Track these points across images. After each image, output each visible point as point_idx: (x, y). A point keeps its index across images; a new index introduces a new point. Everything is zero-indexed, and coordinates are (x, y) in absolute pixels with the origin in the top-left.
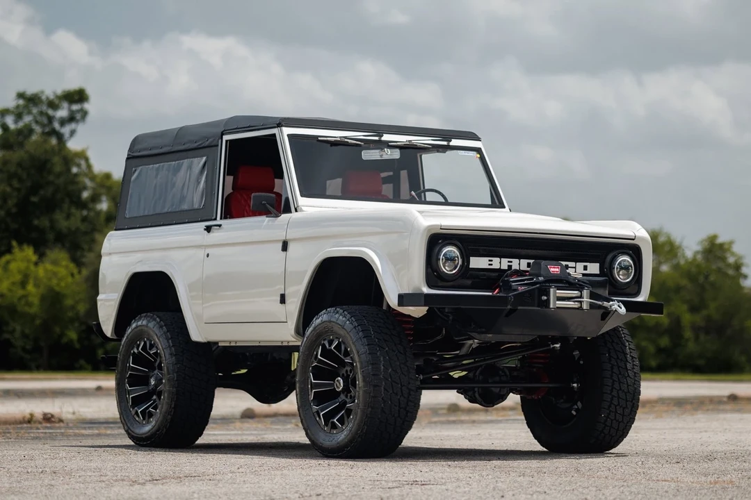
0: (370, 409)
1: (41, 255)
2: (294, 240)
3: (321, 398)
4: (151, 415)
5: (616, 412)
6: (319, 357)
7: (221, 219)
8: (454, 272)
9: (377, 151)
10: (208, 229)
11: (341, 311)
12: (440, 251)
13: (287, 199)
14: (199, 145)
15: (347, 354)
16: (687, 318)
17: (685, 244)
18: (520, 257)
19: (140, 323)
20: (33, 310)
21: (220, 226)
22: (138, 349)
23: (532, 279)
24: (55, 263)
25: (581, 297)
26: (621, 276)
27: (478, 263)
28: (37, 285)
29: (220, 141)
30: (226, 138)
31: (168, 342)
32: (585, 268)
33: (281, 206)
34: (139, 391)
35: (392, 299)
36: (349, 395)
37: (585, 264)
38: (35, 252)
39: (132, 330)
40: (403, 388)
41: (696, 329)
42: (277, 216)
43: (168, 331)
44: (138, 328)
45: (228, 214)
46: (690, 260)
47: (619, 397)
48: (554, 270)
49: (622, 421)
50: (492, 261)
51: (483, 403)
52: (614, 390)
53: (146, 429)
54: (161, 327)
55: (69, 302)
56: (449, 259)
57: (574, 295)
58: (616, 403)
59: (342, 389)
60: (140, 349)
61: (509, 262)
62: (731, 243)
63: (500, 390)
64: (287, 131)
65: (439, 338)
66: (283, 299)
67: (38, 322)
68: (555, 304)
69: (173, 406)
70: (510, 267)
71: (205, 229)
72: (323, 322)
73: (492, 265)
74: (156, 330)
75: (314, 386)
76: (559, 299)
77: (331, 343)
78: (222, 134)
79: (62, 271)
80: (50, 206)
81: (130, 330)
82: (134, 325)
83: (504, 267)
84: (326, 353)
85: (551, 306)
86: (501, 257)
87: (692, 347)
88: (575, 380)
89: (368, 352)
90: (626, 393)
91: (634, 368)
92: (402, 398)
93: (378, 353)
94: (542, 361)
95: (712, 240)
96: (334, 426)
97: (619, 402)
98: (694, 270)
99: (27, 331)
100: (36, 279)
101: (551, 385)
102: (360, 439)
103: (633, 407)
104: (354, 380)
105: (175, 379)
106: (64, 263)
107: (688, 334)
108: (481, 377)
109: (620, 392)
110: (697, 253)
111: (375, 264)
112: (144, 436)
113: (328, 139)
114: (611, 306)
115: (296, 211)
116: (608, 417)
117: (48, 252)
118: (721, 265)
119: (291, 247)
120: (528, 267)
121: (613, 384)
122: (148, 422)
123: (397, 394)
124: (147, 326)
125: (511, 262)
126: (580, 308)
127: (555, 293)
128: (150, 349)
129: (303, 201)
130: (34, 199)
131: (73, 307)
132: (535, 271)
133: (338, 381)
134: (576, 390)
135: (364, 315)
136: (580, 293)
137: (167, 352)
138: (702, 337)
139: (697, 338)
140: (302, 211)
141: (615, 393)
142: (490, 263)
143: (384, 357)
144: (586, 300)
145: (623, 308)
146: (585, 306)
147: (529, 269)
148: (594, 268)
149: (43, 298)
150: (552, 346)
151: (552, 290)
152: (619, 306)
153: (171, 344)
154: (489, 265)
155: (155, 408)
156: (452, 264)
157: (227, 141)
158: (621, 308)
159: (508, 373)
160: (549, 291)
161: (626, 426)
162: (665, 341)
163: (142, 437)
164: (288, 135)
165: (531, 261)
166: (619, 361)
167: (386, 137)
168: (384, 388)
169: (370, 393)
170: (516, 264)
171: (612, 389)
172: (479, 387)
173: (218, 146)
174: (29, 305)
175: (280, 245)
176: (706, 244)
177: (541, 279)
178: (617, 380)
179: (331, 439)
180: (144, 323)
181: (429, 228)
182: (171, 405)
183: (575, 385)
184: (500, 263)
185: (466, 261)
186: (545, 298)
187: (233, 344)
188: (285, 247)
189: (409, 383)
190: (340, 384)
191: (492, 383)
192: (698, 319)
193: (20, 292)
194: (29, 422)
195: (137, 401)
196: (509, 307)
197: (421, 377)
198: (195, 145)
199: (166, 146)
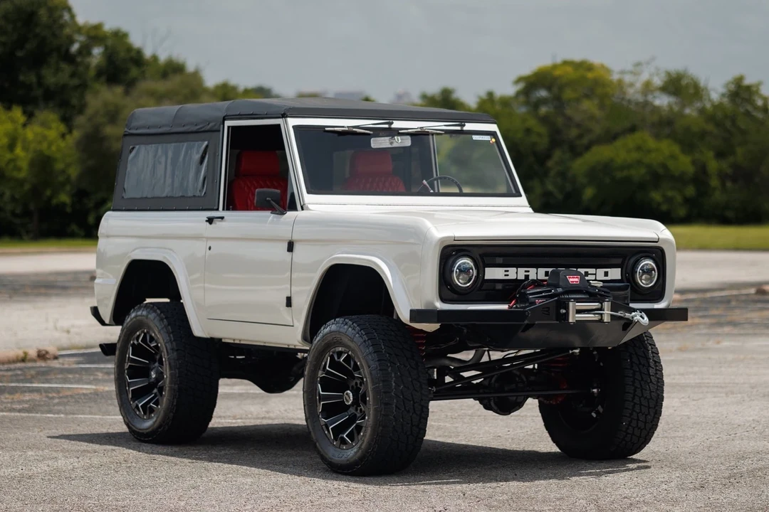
0: (381, 428)
1: (30, 116)
2: (301, 241)
3: (330, 411)
4: (152, 410)
5: (638, 420)
6: (327, 368)
7: (223, 209)
8: (468, 285)
9: (387, 138)
10: (210, 220)
11: (351, 323)
12: (454, 263)
13: (293, 195)
14: (201, 128)
15: (356, 368)
16: (713, 165)
17: (710, 86)
18: (537, 266)
19: (139, 313)
20: (22, 175)
21: (222, 218)
22: (138, 341)
23: (550, 291)
24: (45, 125)
25: (601, 309)
26: (643, 281)
27: (494, 273)
28: (25, 149)
29: (222, 126)
30: (228, 123)
31: (169, 336)
32: (606, 274)
33: (287, 203)
34: (139, 383)
35: (403, 313)
36: (359, 408)
37: (606, 270)
38: (24, 112)
39: (131, 320)
40: (416, 405)
41: (723, 177)
42: (283, 214)
43: (168, 325)
44: (138, 318)
45: (231, 205)
46: (716, 104)
47: (641, 405)
48: (574, 280)
49: (645, 428)
50: (508, 271)
51: (498, 411)
52: (636, 397)
53: (147, 424)
54: (162, 320)
55: (59, 166)
56: (464, 271)
57: (594, 308)
58: (638, 411)
59: (352, 403)
60: (140, 341)
61: (526, 271)
62: (759, 84)
63: (516, 399)
64: (293, 122)
65: (452, 343)
66: (289, 302)
67: (27, 187)
68: (574, 317)
69: (175, 404)
70: (527, 277)
71: (207, 221)
72: (331, 332)
73: (508, 275)
74: (157, 321)
75: (322, 398)
76: (577, 312)
77: (340, 354)
78: (224, 119)
79: (52, 134)
80: (38, 60)
81: (129, 319)
82: (133, 315)
83: (521, 277)
84: (334, 364)
85: (570, 321)
86: (517, 266)
87: (718, 197)
88: (595, 385)
89: (379, 368)
90: (648, 400)
91: (656, 373)
92: (414, 415)
93: (390, 369)
94: (561, 365)
95: (738, 81)
96: (343, 442)
97: (641, 410)
98: (719, 114)
99: (17, 196)
100: (25, 140)
101: (570, 392)
102: (370, 458)
103: (656, 413)
104: (364, 396)
105: (177, 375)
106: (54, 125)
107: (714, 182)
108: (496, 385)
109: (642, 399)
110: (723, 95)
111: (384, 274)
112: (145, 431)
113: (336, 129)
114: (633, 317)
115: (303, 209)
116: (629, 425)
117: (37, 113)
118: (749, 108)
119: (297, 247)
120: (546, 276)
121: (635, 391)
122: (150, 418)
123: (408, 412)
124: (147, 317)
125: (528, 271)
126: (601, 321)
127: (574, 306)
128: (151, 342)
129: (309, 199)
130: (20, 54)
131: (63, 172)
132: (553, 281)
133: (347, 394)
134: (596, 395)
135: (375, 327)
136: (600, 305)
137: (169, 346)
138: (729, 184)
139: (723, 184)
140: (308, 209)
141: (636, 400)
142: (507, 273)
143: (396, 374)
144: (607, 313)
145: (646, 318)
146: (606, 319)
147: (547, 278)
148: (615, 274)
149: (32, 164)
150: (571, 352)
151: (571, 304)
152: (641, 317)
153: (172, 339)
154: (505, 275)
155: (157, 403)
156: (466, 276)
157: (229, 127)
158: (643, 318)
159: (525, 379)
160: (568, 304)
161: (648, 433)
162: (690, 191)
163: (143, 433)
164: (294, 127)
165: (550, 270)
166: (641, 366)
167: (397, 124)
168: (396, 406)
169: (381, 411)
170: (533, 274)
171: (634, 396)
172: (494, 397)
173: (219, 131)
174: (19, 169)
175: (286, 245)
176: (732, 87)
177: (560, 290)
178: (639, 386)
179: (340, 456)
180: (144, 313)
181: (442, 240)
182: (173, 402)
183: (595, 390)
184: (517, 273)
185: (481, 272)
186: (564, 311)
187: (237, 342)
188: (291, 247)
189: (422, 400)
190: (349, 397)
191: (508, 392)
192: (725, 165)
193: (8, 156)
194: (23, 360)
195: (138, 394)
196: (526, 322)
197: (434, 389)
198: (195, 128)
199: (163, 126)
